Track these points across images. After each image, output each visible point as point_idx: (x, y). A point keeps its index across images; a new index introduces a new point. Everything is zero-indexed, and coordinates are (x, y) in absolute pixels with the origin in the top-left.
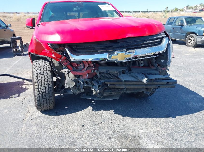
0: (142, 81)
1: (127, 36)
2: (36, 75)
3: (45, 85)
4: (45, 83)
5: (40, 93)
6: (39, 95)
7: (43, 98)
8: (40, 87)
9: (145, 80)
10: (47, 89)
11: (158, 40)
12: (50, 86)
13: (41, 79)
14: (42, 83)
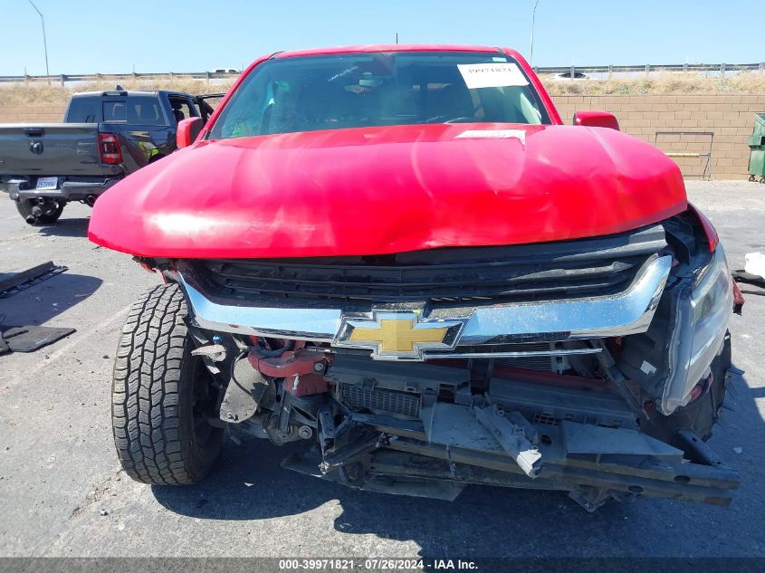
0: (516, 457)
1: (431, 240)
2: (125, 351)
3: (150, 394)
4: (151, 386)
5: (130, 422)
6: (126, 427)
7: (139, 442)
8: (133, 399)
9: (527, 459)
10: (156, 411)
11: (610, 268)
12: (169, 400)
13: (139, 369)
14: (140, 385)
